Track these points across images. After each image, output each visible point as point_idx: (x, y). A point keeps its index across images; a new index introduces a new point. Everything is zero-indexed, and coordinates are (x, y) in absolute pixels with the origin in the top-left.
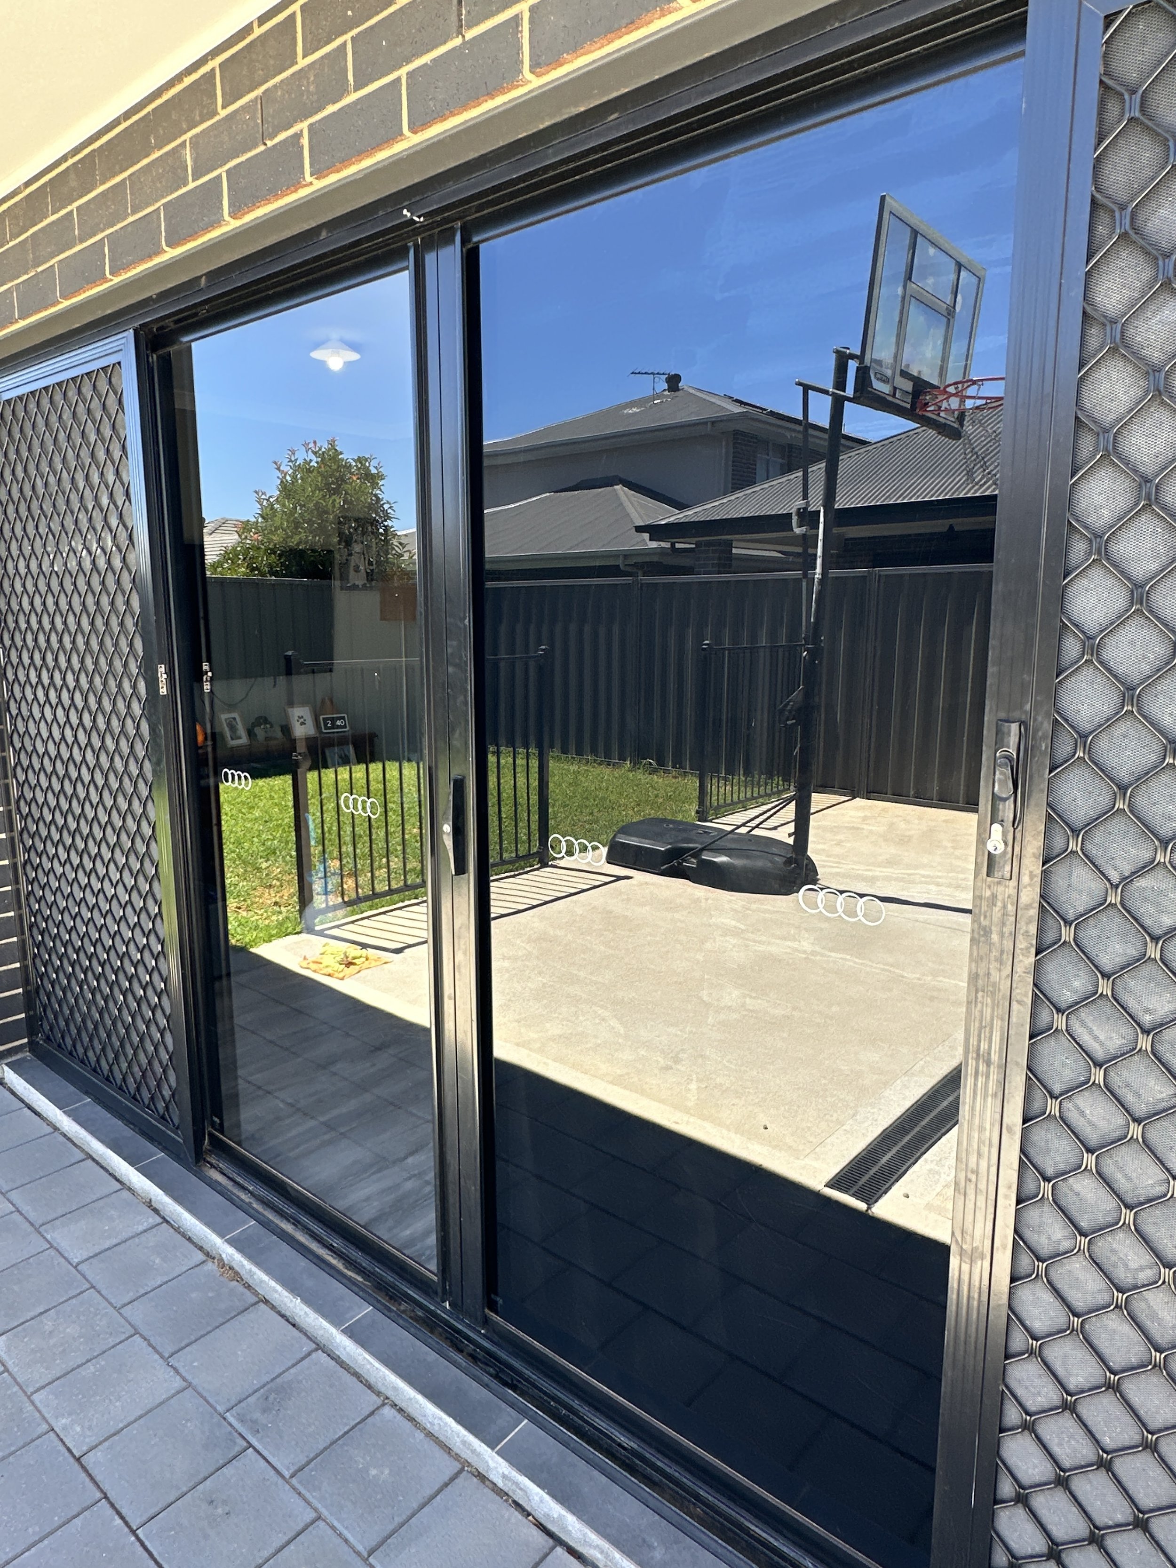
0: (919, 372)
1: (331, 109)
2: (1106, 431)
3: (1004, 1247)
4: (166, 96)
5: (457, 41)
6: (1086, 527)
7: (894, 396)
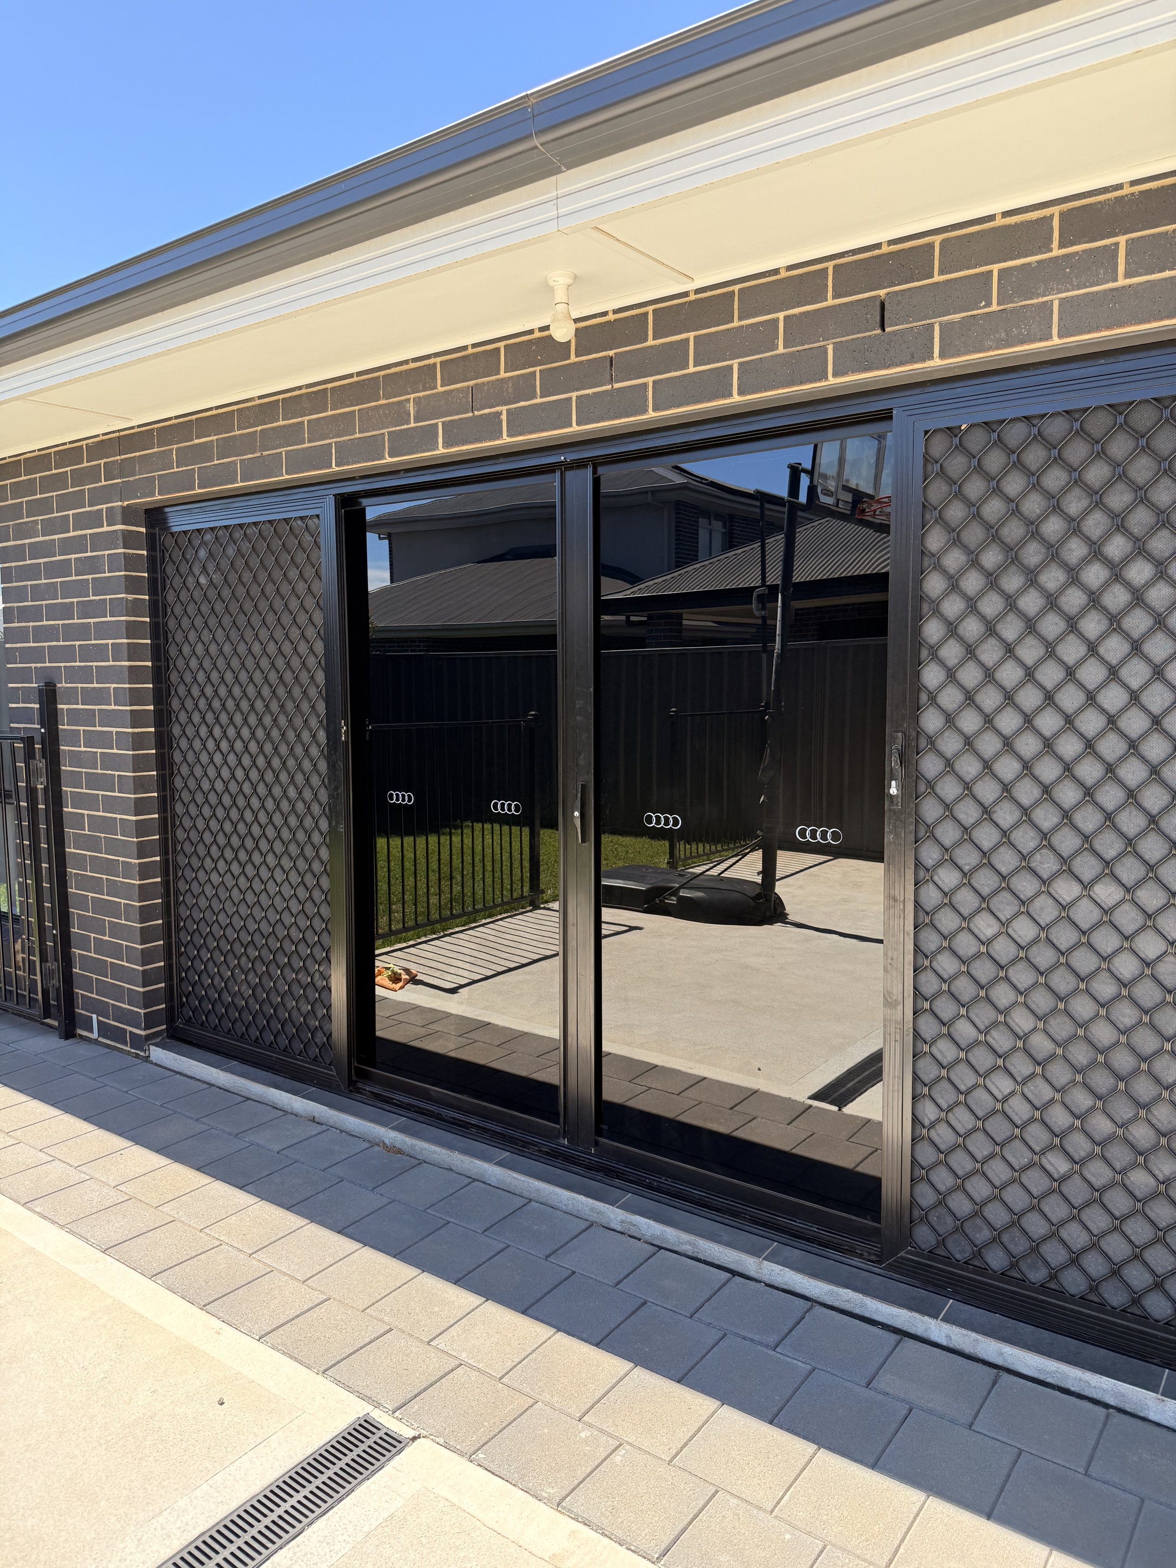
0: (857, 485)
1: (523, 404)
2: (933, 602)
3: (909, 996)
4: (393, 370)
5: (609, 387)
6: (927, 643)
7: (837, 506)
